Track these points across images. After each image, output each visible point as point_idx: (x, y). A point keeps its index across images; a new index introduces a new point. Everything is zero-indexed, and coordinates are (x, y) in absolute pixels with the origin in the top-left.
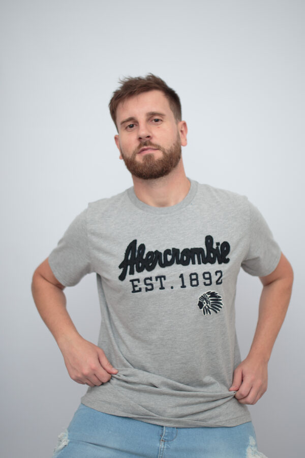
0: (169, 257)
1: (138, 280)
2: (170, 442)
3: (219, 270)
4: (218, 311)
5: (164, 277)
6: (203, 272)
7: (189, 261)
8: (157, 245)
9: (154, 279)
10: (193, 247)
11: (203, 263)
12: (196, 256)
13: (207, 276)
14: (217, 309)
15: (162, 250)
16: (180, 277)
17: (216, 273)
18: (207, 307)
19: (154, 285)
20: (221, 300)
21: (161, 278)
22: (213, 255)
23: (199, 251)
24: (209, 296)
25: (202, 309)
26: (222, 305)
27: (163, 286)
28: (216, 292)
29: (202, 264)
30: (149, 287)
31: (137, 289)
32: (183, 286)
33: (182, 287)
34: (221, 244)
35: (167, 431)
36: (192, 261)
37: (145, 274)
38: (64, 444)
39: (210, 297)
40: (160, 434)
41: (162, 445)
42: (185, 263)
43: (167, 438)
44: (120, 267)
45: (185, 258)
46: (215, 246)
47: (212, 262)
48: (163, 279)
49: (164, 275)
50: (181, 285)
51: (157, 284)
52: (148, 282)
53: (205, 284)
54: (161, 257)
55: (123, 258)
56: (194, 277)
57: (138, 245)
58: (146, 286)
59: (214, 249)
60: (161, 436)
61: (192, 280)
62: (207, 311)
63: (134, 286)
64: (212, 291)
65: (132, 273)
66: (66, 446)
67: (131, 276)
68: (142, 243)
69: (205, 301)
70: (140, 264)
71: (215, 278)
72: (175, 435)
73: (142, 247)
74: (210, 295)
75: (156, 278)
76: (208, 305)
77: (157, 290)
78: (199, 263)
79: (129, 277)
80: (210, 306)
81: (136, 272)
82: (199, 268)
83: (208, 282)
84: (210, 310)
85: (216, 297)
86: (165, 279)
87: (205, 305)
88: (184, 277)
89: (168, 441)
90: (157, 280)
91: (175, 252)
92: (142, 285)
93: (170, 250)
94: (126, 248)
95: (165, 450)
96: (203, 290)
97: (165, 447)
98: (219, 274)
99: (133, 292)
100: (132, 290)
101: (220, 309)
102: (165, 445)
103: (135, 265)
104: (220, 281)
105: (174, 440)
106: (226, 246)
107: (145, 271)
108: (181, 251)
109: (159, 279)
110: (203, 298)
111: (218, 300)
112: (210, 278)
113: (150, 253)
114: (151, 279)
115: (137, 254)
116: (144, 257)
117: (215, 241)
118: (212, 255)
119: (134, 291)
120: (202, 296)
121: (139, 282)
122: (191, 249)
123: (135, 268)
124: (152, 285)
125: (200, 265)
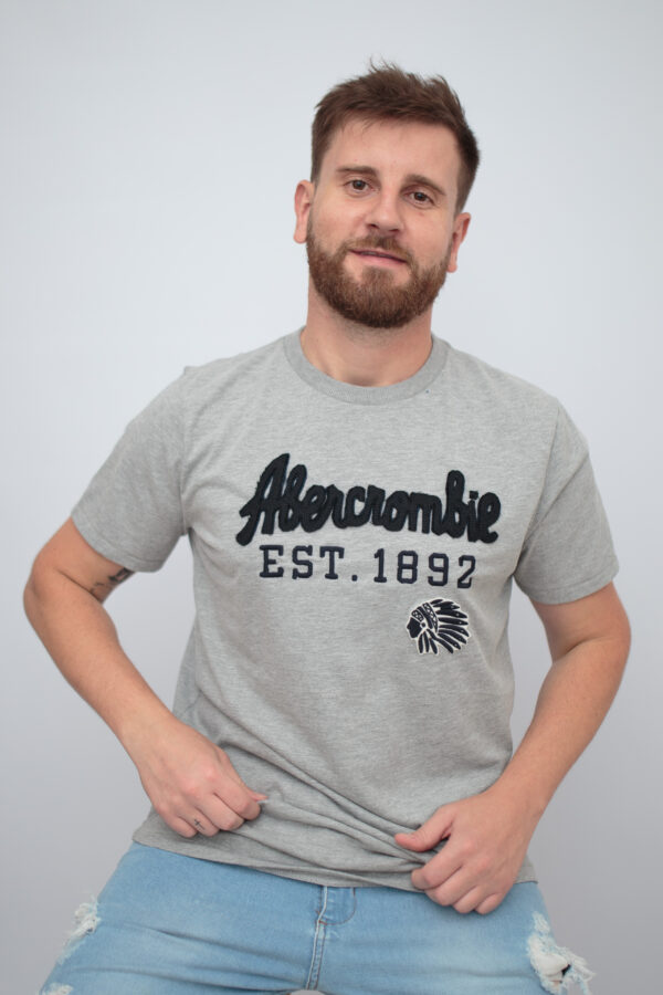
0: (359, 506)
1: (280, 549)
2: (338, 926)
3: (468, 553)
4: (455, 649)
5: (341, 551)
6: (430, 552)
7: (404, 521)
8: (334, 472)
9: (316, 552)
10: (416, 491)
11: (434, 531)
12: (420, 512)
13: (439, 563)
14: (454, 643)
15: (344, 487)
16: (376, 556)
17: (462, 559)
18: (429, 636)
19: (315, 567)
20: (466, 624)
21: (333, 551)
22: (460, 518)
23: (428, 502)
24: (436, 609)
25: (417, 639)
26: (467, 635)
27: (336, 571)
28: (455, 604)
29: (431, 534)
30: (303, 569)
31: (273, 569)
32: (380, 579)
33: (376, 580)
34: (480, 496)
35: (331, 901)
36: (410, 524)
37: (299, 536)
38: (86, 925)
39: (438, 613)
40: (315, 908)
41: (319, 933)
42: (394, 526)
43: (331, 917)
44: (243, 513)
45: (395, 512)
46: (466, 499)
47: (456, 534)
48: (336, 554)
49: (341, 546)
50: (376, 575)
51: (321, 564)
52: (302, 556)
53: (431, 581)
54: (342, 503)
55: (251, 493)
56: (408, 560)
57: (291, 466)
58: (294, 566)
59: (464, 504)
60: (318, 912)
61: (401, 567)
62: (427, 643)
63: (268, 562)
64: (445, 600)
65: (268, 530)
66: (90, 930)
67: (266, 536)
68: (302, 463)
69: (425, 621)
70: (291, 512)
71: (456, 572)
72: (350, 911)
73: (301, 472)
74: (438, 609)
75: (323, 550)
76: (433, 630)
77: (318, 579)
78: (425, 531)
79: (260, 539)
80: (436, 635)
81: (277, 530)
82: (424, 543)
83: (438, 577)
84: (436, 643)
85: (454, 614)
86: (341, 556)
87: (424, 629)
88: (386, 557)
89: (334, 923)
90: (322, 555)
91: (374, 495)
92: (286, 562)
93: (362, 489)
94: (263, 470)
95: (327, 943)
96: (424, 594)
97: (328, 937)
98: (467, 565)
99: (262, 575)
100: (261, 570)
101: (460, 644)
102: (328, 932)
103: (277, 514)
104: (466, 581)
105: (350, 922)
106: (491, 504)
107: (299, 529)
108: (387, 495)
109: (327, 554)
110: (422, 612)
111: (457, 622)
112: (445, 570)
113: (315, 490)
114: (309, 550)
115: (285, 487)
116: (302, 496)
117: (469, 486)
118: (457, 516)
119: (265, 574)
120: (419, 608)
121: (281, 553)
122: (413, 494)
123: (276, 520)
124: (309, 564)
125: (425, 535)
